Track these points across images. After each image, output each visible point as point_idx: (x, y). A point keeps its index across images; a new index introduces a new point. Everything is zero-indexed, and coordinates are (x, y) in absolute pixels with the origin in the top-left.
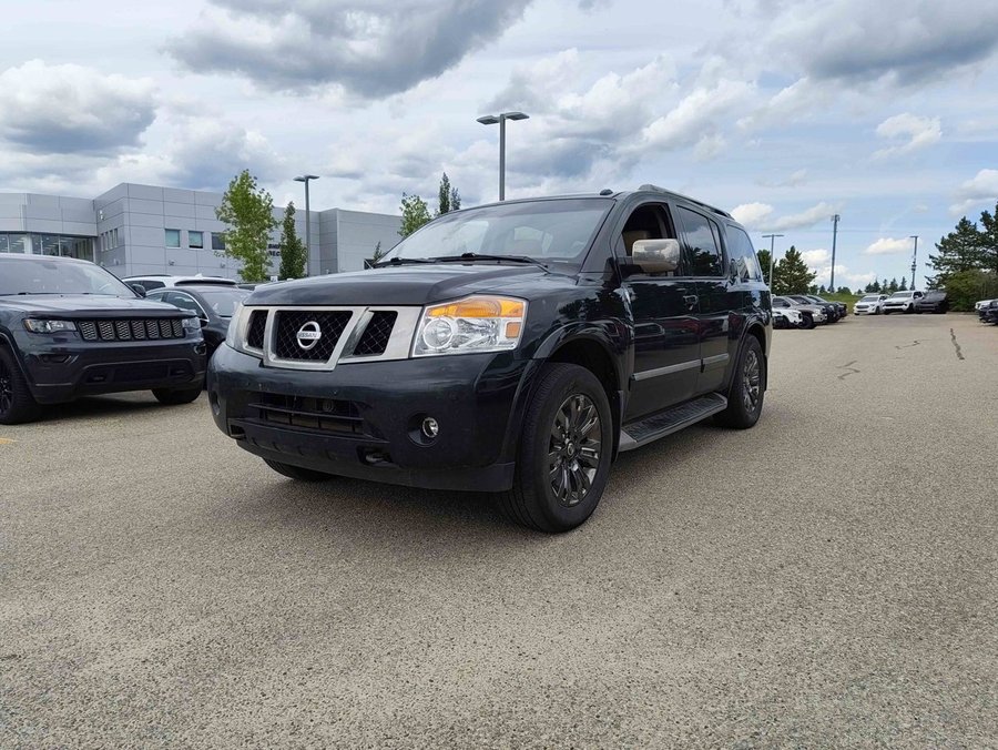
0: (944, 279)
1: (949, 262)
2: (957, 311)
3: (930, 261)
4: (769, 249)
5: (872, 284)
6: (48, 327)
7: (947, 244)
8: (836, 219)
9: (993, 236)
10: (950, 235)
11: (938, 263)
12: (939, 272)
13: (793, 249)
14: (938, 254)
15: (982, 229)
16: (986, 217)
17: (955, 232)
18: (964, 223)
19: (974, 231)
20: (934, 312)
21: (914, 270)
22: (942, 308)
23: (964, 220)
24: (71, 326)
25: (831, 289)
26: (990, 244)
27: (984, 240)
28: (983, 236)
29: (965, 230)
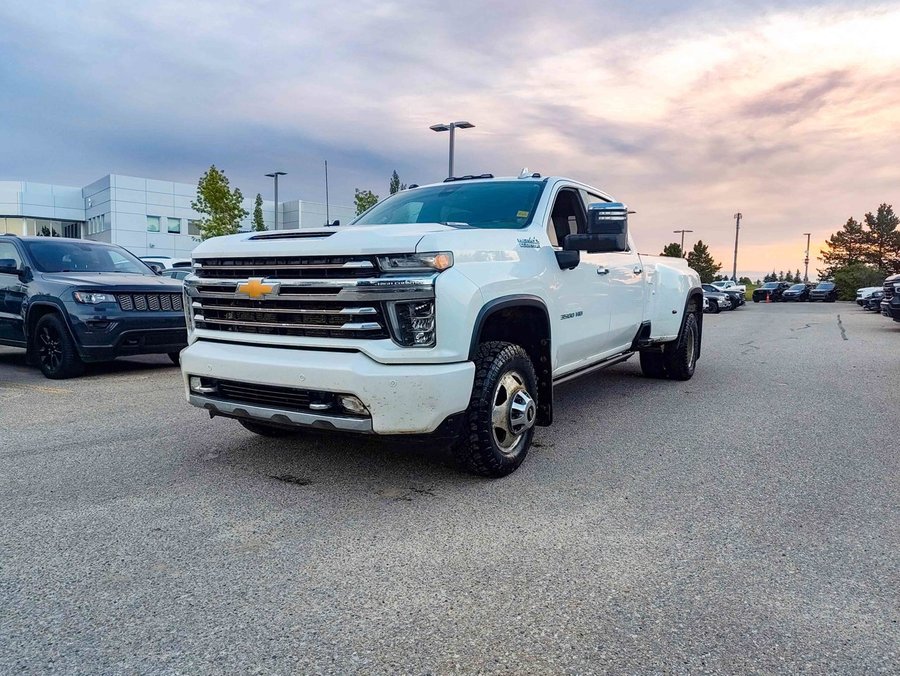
0: (833, 271)
1: (838, 257)
2: (844, 300)
3: (821, 256)
4: (679, 242)
5: (770, 275)
6: (93, 299)
7: (836, 241)
8: (739, 216)
9: (876, 235)
10: (839, 233)
11: (829, 258)
12: (828, 266)
13: (700, 242)
14: (828, 249)
15: (866, 228)
16: (869, 218)
17: (844, 230)
18: (851, 222)
19: (859, 231)
20: (824, 301)
21: (807, 263)
22: (831, 297)
23: (851, 220)
24: (111, 298)
25: (734, 279)
26: (873, 242)
27: (868, 239)
28: (868, 234)
29: (852, 229)
